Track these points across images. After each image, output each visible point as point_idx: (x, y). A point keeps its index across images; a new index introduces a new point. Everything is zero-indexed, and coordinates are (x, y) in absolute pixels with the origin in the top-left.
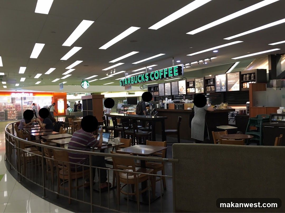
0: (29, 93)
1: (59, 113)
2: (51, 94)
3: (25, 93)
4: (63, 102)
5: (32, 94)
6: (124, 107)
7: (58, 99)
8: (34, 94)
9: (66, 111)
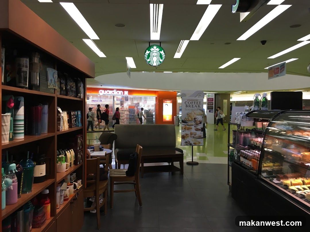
0: (123, 90)
1: (164, 121)
2: (155, 92)
3: (117, 90)
4: (171, 104)
5: (126, 93)
6: (256, 120)
7: (164, 100)
8: (131, 92)
9: (174, 119)
